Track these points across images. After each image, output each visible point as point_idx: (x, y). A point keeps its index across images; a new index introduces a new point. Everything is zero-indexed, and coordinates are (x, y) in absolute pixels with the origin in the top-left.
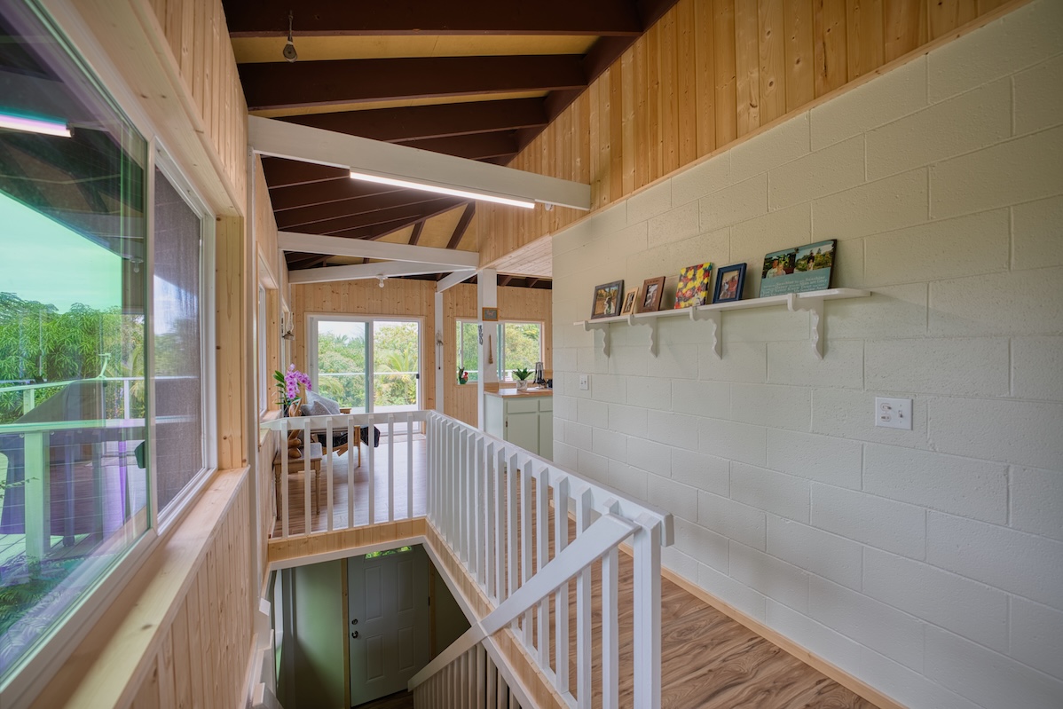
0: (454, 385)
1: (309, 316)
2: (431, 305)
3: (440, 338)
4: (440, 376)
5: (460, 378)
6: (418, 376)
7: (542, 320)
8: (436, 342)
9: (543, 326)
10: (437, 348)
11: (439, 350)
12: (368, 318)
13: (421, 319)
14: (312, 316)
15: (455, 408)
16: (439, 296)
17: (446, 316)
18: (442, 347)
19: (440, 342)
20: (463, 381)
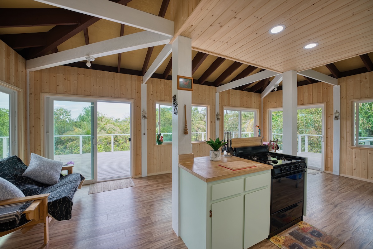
0: (154, 145)
1: (45, 96)
2: (139, 91)
3: (144, 114)
4: (144, 139)
5: (158, 140)
6: (130, 140)
7: (208, 104)
8: (142, 116)
9: (209, 108)
10: (142, 121)
11: (144, 122)
12: (93, 99)
13: (132, 101)
14: (48, 96)
15: (155, 160)
16: (144, 86)
17: (149, 100)
18: (146, 120)
19: (144, 117)
20: (160, 142)
